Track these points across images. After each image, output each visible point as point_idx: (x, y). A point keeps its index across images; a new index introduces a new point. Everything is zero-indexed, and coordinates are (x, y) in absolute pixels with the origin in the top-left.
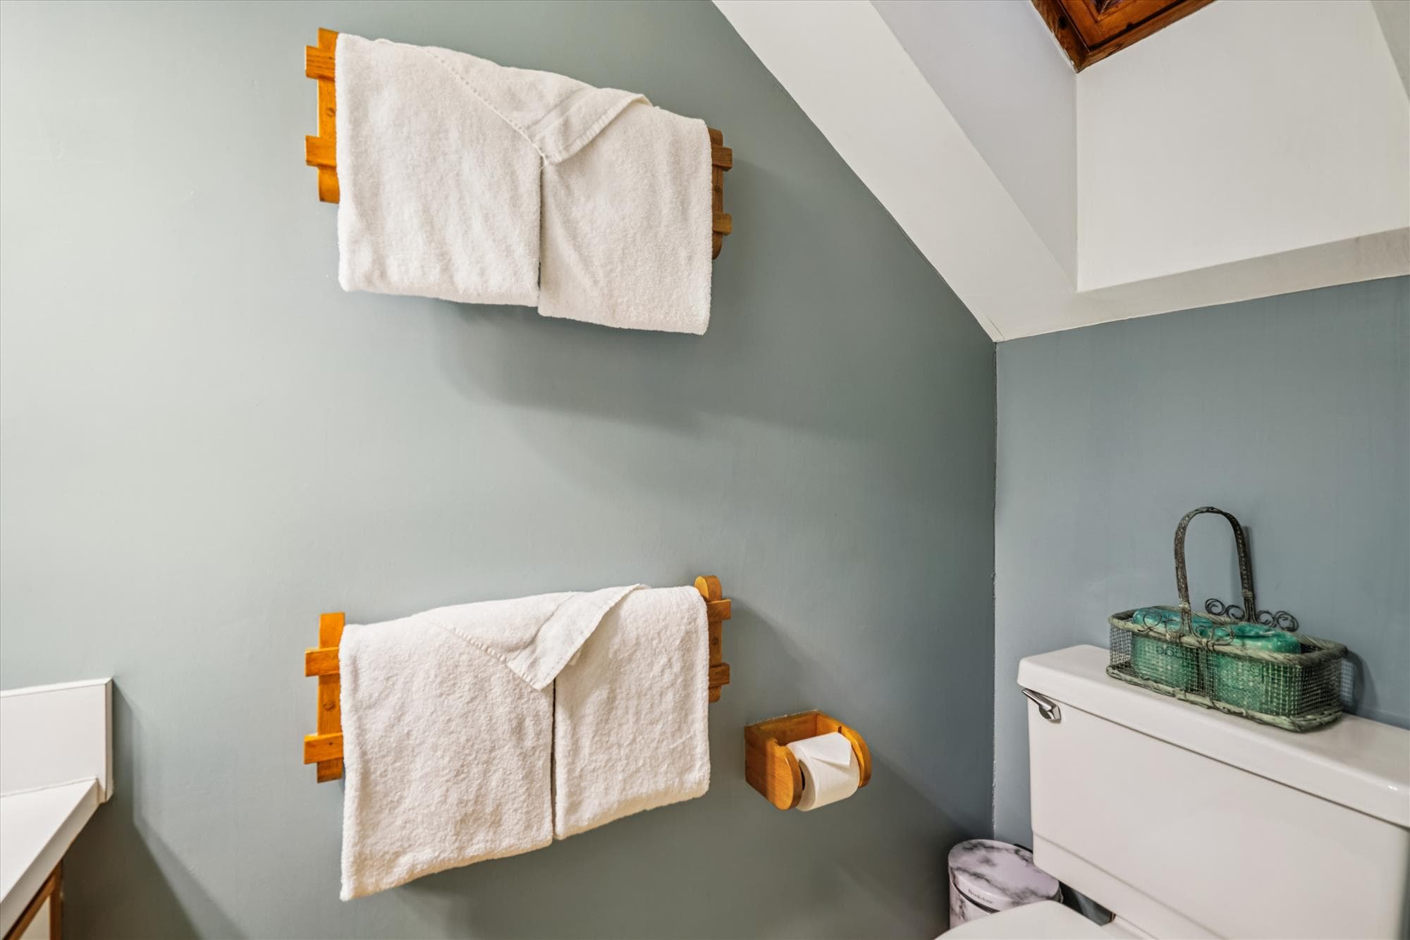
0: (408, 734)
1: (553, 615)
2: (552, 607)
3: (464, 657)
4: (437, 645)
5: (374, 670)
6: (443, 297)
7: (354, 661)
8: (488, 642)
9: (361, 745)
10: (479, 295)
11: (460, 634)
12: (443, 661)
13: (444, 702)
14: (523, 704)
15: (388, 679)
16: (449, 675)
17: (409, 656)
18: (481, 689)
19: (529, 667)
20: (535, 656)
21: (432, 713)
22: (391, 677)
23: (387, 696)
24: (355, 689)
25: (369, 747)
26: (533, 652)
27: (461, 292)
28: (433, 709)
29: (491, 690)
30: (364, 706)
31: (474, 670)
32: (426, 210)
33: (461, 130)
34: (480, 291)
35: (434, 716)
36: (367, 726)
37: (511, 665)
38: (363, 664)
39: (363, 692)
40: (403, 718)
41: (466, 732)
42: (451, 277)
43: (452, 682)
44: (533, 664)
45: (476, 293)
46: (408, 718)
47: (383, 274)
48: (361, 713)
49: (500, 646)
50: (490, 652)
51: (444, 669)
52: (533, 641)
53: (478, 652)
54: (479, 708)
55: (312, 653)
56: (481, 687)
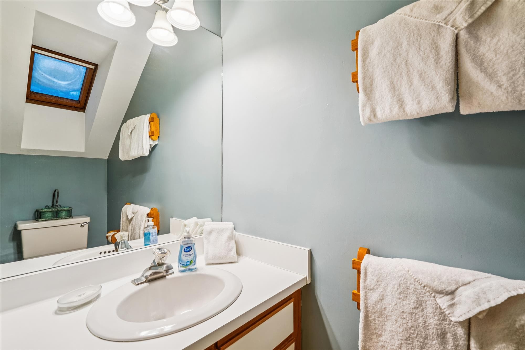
0: (385, 308)
1: (469, 283)
2: (470, 279)
3: (412, 286)
4: (399, 275)
5: (373, 276)
6: (401, 119)
7: (366, 269)
8: (425, 284)
9: (366, 303)
10: (418, 114)
11: (411, 274)
12: (401, 283)
13: (401, 302)
14: (445, 324)
15: (378, 282)
16: (404, 291)
17: (387, 275)
18: (421, 305)
19: (449, 306)
20: (453, 302)
21: (395, 305)
22: (379, 281)
23: (377, 288)
24: (365, 280)
25: (369, 306)
26: (453, 299)
27: (409, 114)
28: (396, 303)
29: (426, 308)
30: (368, 288)
31: (417, 294)
32: (392, 83)
33: (408, 40)
34: (418, 112)
35: (396, 306)
36: (369, 297)
37: (439, 301)
38: (369, 271)
39: (368, 282)
40: (383, 300)
41: (411, 322)
42: (404, 109)
43: (405, 295)
44: (452, 306)
45: (416, 113)
46: (385, 301)
47: (375, 116)
48: (367, 290)
49: (431, 288)
50: (426, 289)
51: (401, 287)
52: (452, 293)
53: (420, 286)
54: (419, 313)
55: (354, 260)
56: (420, 304)
